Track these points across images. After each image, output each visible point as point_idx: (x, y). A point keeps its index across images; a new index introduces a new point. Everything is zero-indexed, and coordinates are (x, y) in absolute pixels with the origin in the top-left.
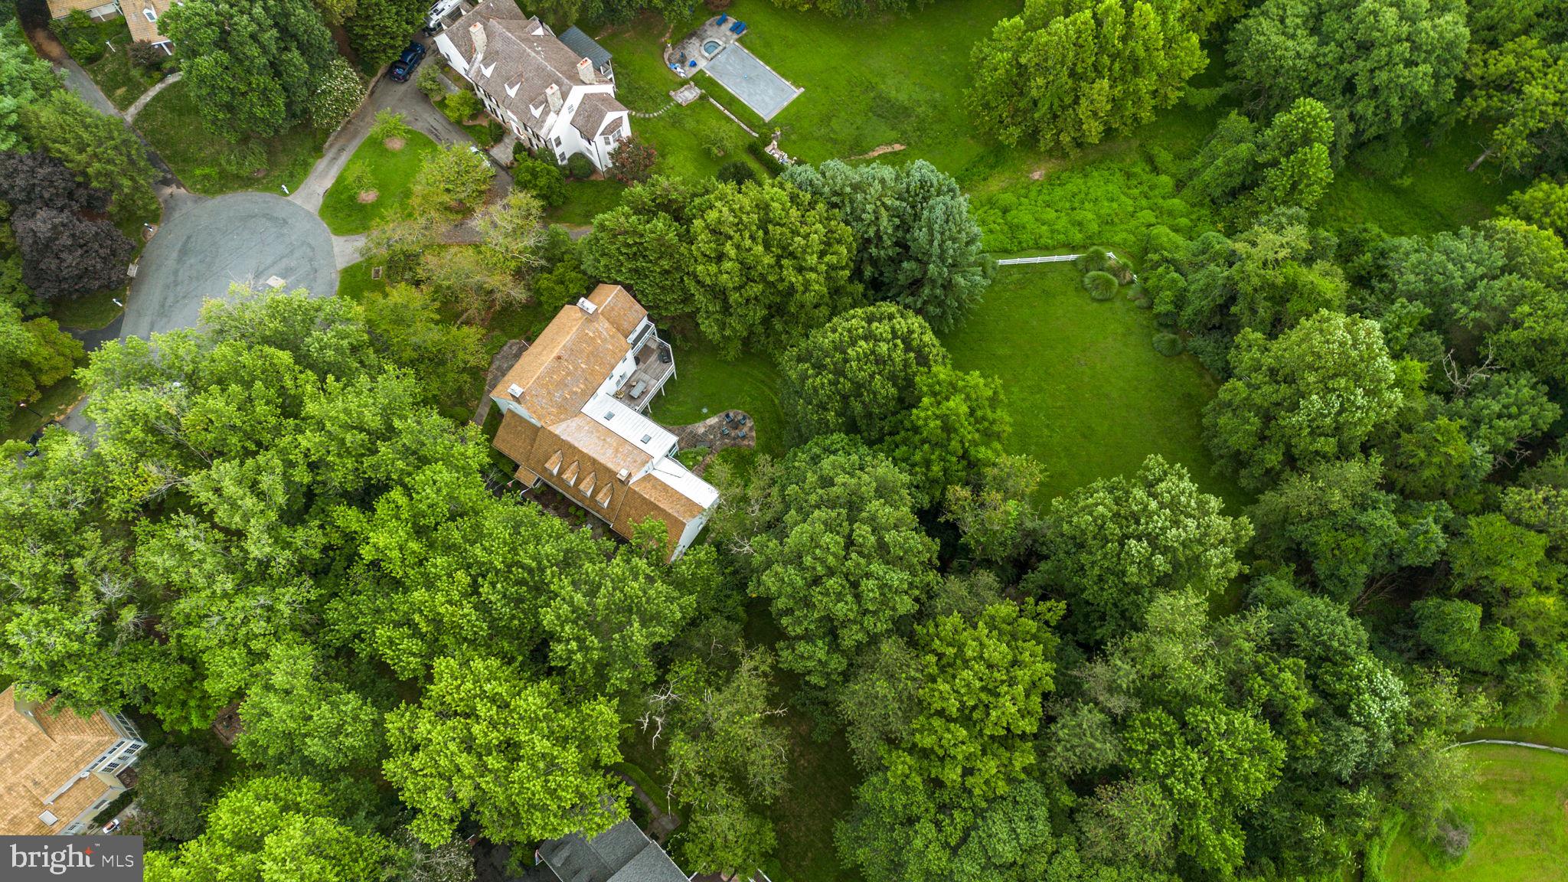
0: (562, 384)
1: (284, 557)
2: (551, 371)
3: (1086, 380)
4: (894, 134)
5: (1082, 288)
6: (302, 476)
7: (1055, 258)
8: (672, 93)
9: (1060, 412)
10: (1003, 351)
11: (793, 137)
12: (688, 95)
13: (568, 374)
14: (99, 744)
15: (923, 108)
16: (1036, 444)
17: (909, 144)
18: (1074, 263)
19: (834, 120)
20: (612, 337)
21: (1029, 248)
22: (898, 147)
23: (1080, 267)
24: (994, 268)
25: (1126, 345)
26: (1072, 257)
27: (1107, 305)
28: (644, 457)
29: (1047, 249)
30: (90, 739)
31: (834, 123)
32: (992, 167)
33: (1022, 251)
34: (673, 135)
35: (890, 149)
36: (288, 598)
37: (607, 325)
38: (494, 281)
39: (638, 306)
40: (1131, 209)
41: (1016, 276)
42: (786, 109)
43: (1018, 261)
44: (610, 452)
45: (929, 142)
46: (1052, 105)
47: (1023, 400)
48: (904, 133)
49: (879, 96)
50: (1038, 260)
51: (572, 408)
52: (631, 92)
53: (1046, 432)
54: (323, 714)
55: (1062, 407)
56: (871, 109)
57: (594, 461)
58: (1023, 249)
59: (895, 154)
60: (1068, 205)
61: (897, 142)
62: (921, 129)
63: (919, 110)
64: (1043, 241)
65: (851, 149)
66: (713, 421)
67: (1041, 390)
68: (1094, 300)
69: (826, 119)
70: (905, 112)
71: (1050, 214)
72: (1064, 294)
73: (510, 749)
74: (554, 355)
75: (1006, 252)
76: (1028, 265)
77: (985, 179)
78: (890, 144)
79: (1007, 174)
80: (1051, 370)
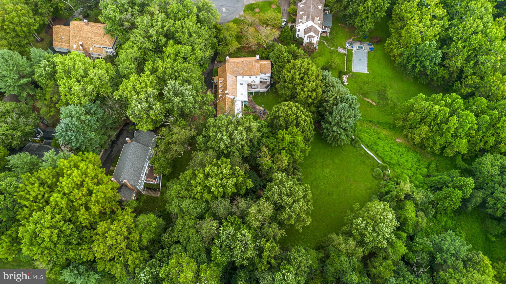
0: (238, 67)
1: (155, 38)
2: (238, 63)
3: (346, 185)
4: (377, 101)
5: (373, 170)
6: (173, 30)
7: (376, 158)
8: (339, 47)
9: (331, 184)
10: (337, 161)
11: (353, 79)
12: (342, 51)
13: (241, 67)
14: (108, 45)
15: (391, 102)
16: (317, 183)
17: (377, 105)
18: (379, 163)
19: (367, 85)
20: (258, 69)
21: (373, 150)
22: (374, 104)
23: (379, 166)
24: (359, 145)
25: (365, 190)
26: (380, 162)
27: (374, 179)
28: (235, 95)
29: (377, 155)
30: (108, 42)
31: (366, 86)
32: (390, 128)
33: (371, 149)
34: (328, 54)
35: (371, 102)
36: (148, 45)
37: (259, 66)
38: (251, 40)
39: (270, 70)
40: (408, 168)
41: (362, 152)
42: (359, 73)
43: (367, 150)
44: (231, 87)
45: (383, 109)
46: (413, 124)
47: (327, 174)
48: (379, 102)
49: (384, 91)
50: (372, 154)
51: (236, 74)
52: (331, 39)
53: (322, 184)
54: (127, 63)
55: (333, 184)
56: (378, 91)
57: (226, 86)
58: (372, 149)
59: (371, 104)
60: (395, 152)
61: (375, 103)
62: (384, 106)
63: (390, 102)
64: (378, 152)
65: (363, 94)
66: (262, 108)
67: (334, 176)
68: (372, 175)
69: (365, 83)
70: (386, 99)
71: (388, 149)
72: (368, 167)
73: (138, 93)
74: (242, 60)
75: (367, 146)
76: (368, 153)
77: (384, 129)
78: (373, 101)
79: (391, 133)
80: (341, 176)
